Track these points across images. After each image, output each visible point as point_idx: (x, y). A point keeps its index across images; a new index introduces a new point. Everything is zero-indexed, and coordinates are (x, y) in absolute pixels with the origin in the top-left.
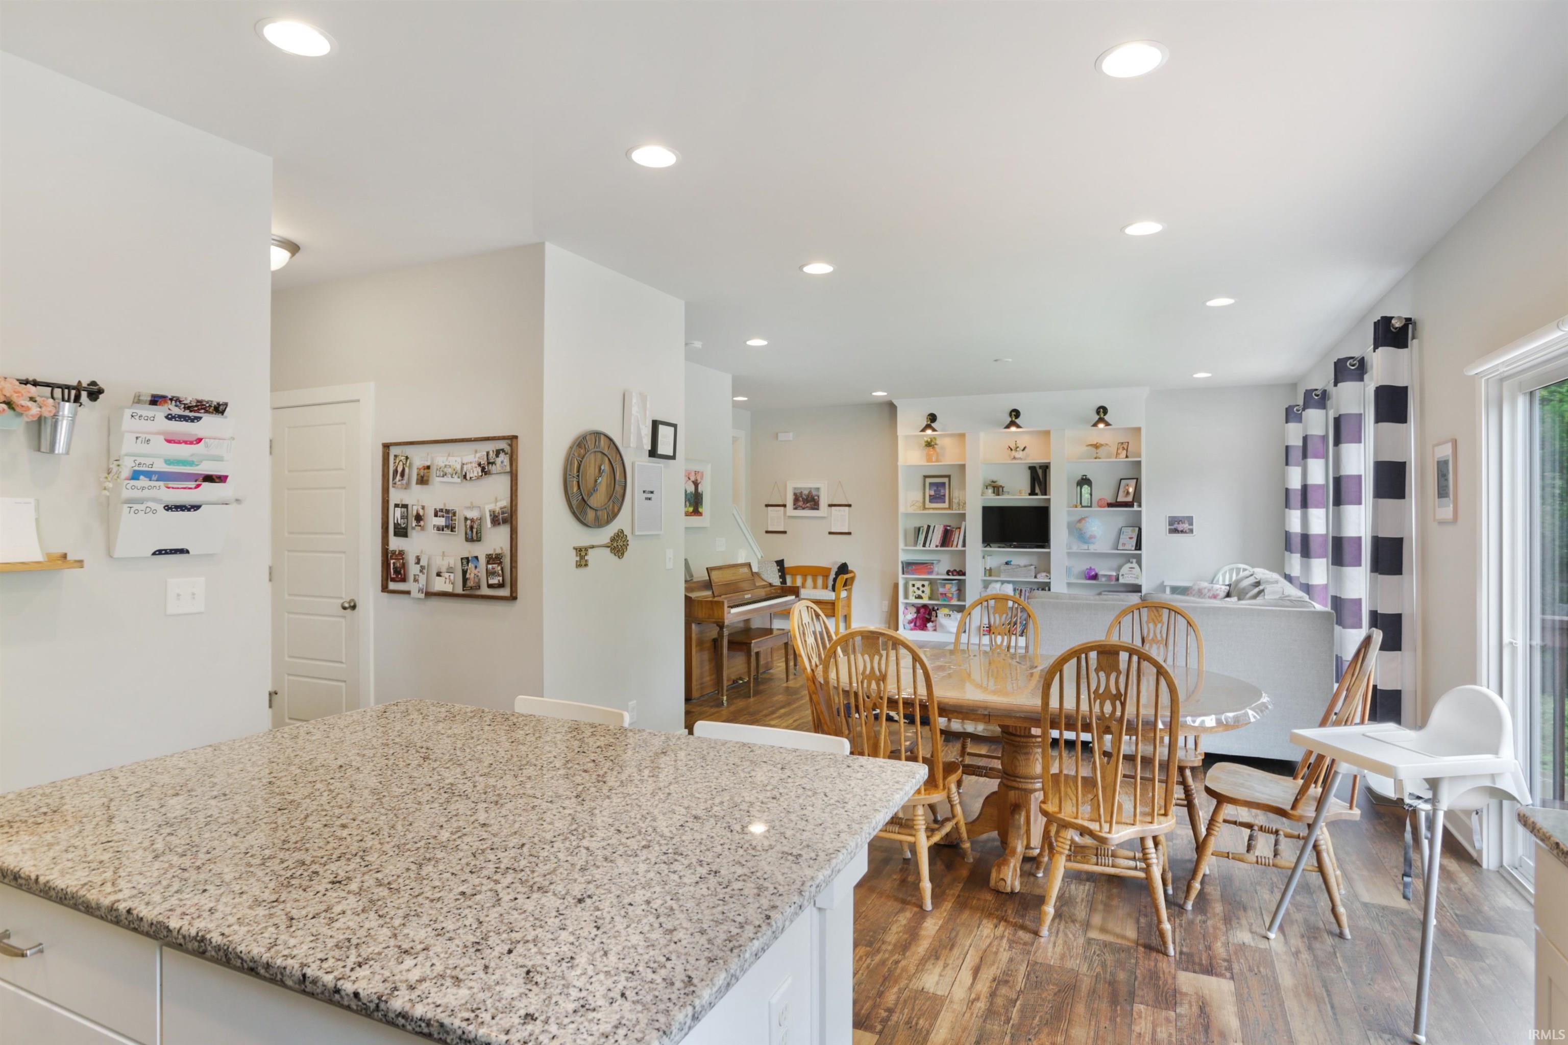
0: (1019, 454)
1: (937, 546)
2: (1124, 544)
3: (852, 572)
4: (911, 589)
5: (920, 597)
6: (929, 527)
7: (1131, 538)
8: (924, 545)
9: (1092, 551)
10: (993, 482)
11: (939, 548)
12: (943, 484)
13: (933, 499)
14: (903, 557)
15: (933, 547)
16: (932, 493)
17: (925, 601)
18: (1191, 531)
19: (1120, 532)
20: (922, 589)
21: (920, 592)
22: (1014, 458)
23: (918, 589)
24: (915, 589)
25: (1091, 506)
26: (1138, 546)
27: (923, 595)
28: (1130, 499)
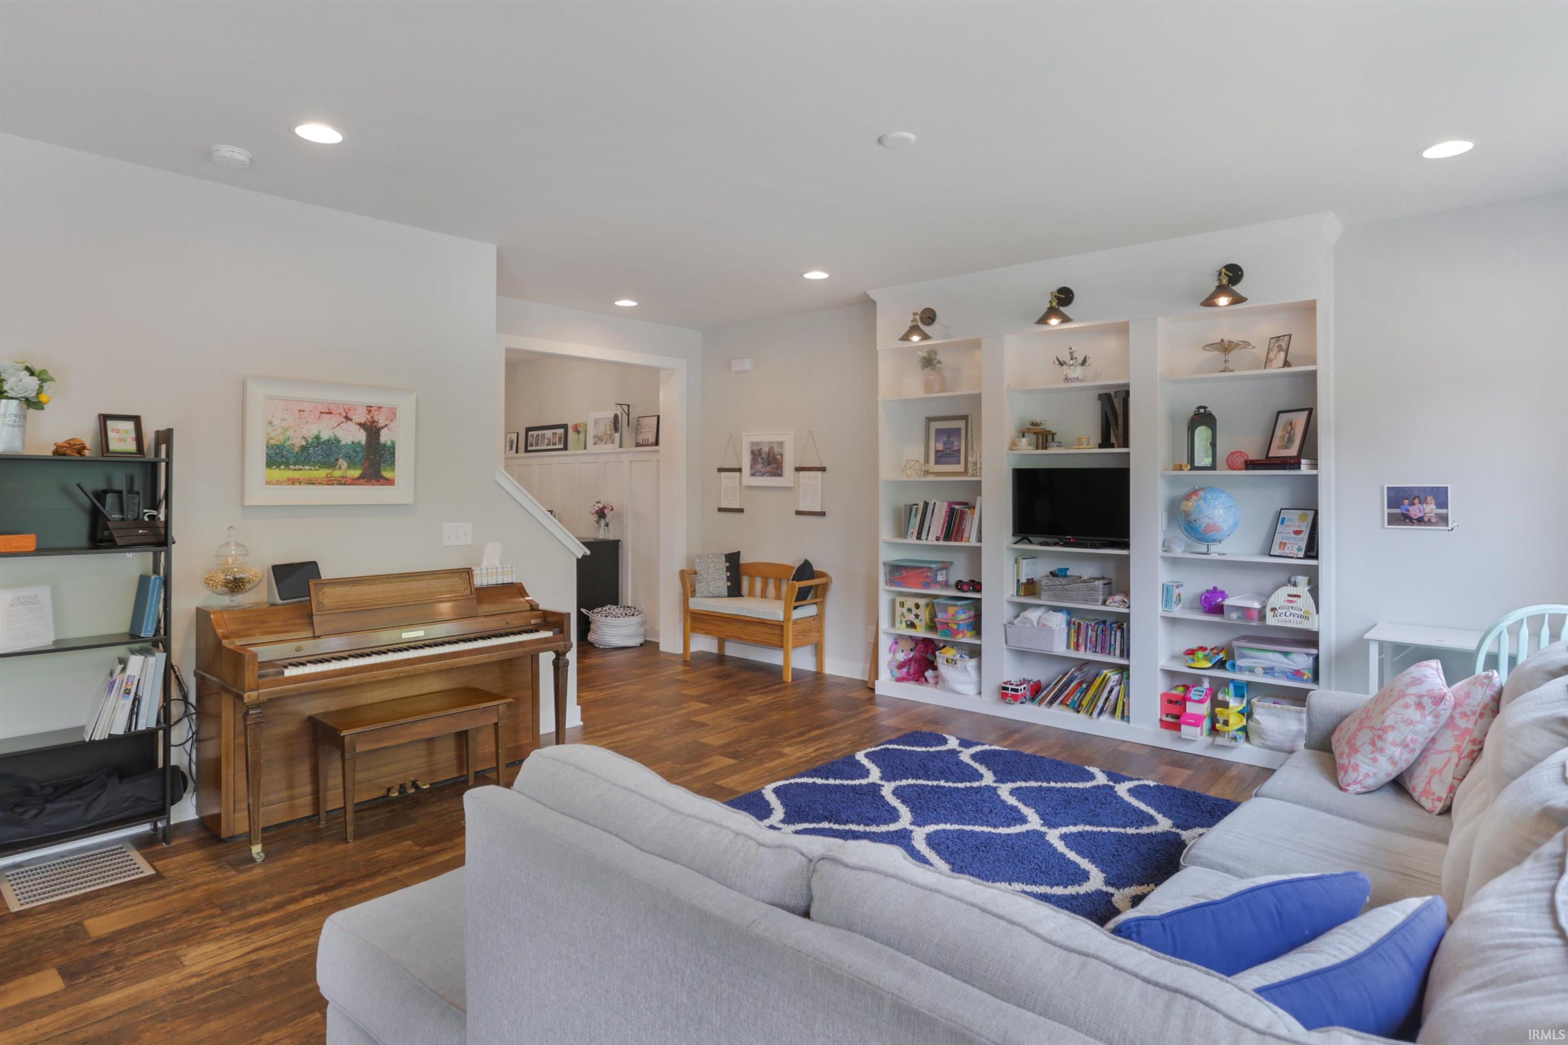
0: (1077, 372)
1: (938, 539)
2: (1283, 545)
3: (822, 575)
4: (899, 610)
5: (912, 625)
6: (926, 504)
7: (1298, 533)
8: (919, 537)
9: (1214, 556)
10: (1033, 424)
11: (941, 543)
12: (958, 431)
13: (942, 457)
14: (888, 555)
15: (931, 540)
16: (940, 447)
17: (921, 633)
18: (1444, 519)
19: (1278, 519)
20: (915, 611)
21: (911, 617)
22: (1067, 379)
23: (909, 610)
24: (905, 610)
25: (1213, 467)
26: (1312, 550)
27: (916, 621)
28: (1293, 451)
